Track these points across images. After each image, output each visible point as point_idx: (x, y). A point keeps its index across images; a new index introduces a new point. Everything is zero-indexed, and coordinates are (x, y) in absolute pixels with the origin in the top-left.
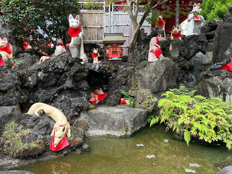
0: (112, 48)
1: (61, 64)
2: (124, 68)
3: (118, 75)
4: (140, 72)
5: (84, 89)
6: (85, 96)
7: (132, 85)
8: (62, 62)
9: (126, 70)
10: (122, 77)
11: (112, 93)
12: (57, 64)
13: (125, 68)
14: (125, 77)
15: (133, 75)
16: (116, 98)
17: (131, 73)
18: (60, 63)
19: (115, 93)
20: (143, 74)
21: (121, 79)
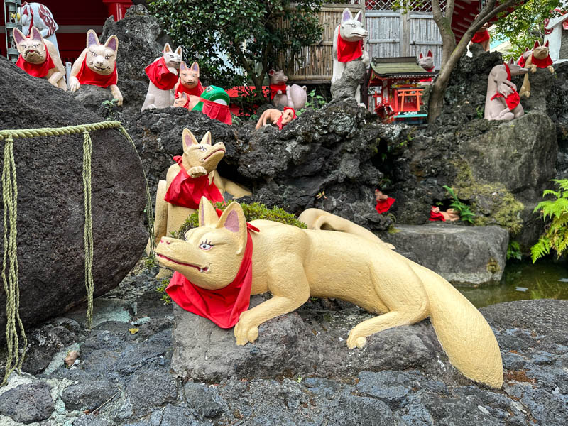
0: (404, 91)
1: (344, 121)
2: (429, 136)
3: (415, 154)
4: (473, 144)
5: (373, 183)
6: (369, 201)
7: (456, 175)
8: (347, 118)
9: (434, 141)
10: (429, 158)
11: (409, 196)
12: (336, 122)
13: (431, 138)
14: (436, 157)
15: (453, 153)
16: (421, 205)
17: (448, 148)
18: (344, 119)
19: (418, 196)
20: (481, 148)
21: (428, 163)
